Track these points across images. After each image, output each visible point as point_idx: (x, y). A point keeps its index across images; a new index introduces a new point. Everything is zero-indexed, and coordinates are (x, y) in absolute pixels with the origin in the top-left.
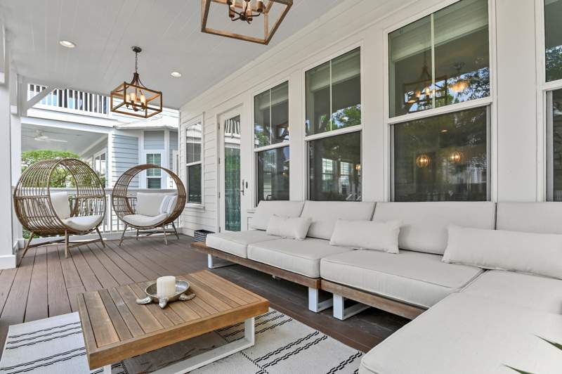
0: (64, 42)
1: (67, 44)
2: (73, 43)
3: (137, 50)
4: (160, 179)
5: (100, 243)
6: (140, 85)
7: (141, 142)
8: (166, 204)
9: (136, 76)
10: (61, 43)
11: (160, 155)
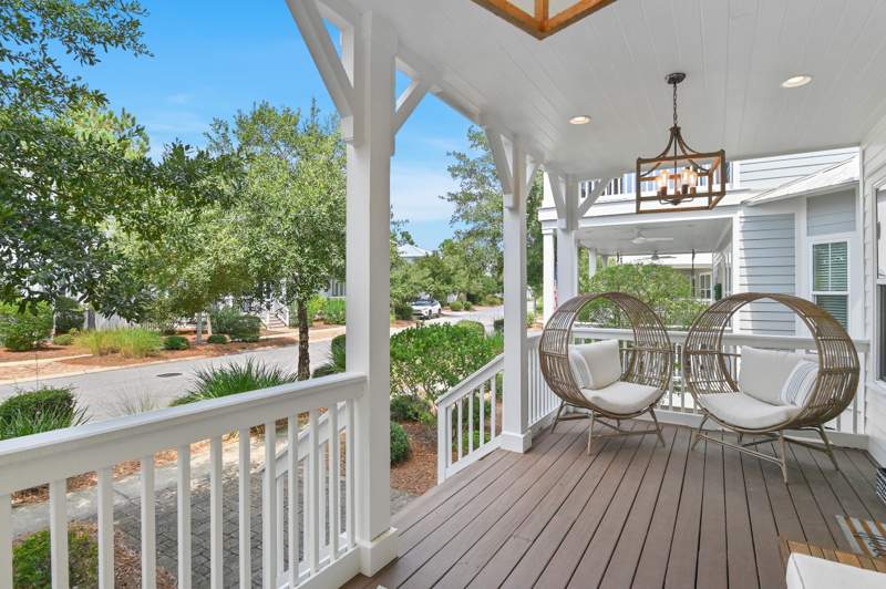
0: (577, 119)
1: (580, 120)
2: (585, 116)
3: (676, 79)
4: (846, 296)
5: (656, 436)
6: (689, 153)
7: (801, 222)
8: (797, 385)
9: (676, 132)
10: (572, 121)
11: (844, 244)
